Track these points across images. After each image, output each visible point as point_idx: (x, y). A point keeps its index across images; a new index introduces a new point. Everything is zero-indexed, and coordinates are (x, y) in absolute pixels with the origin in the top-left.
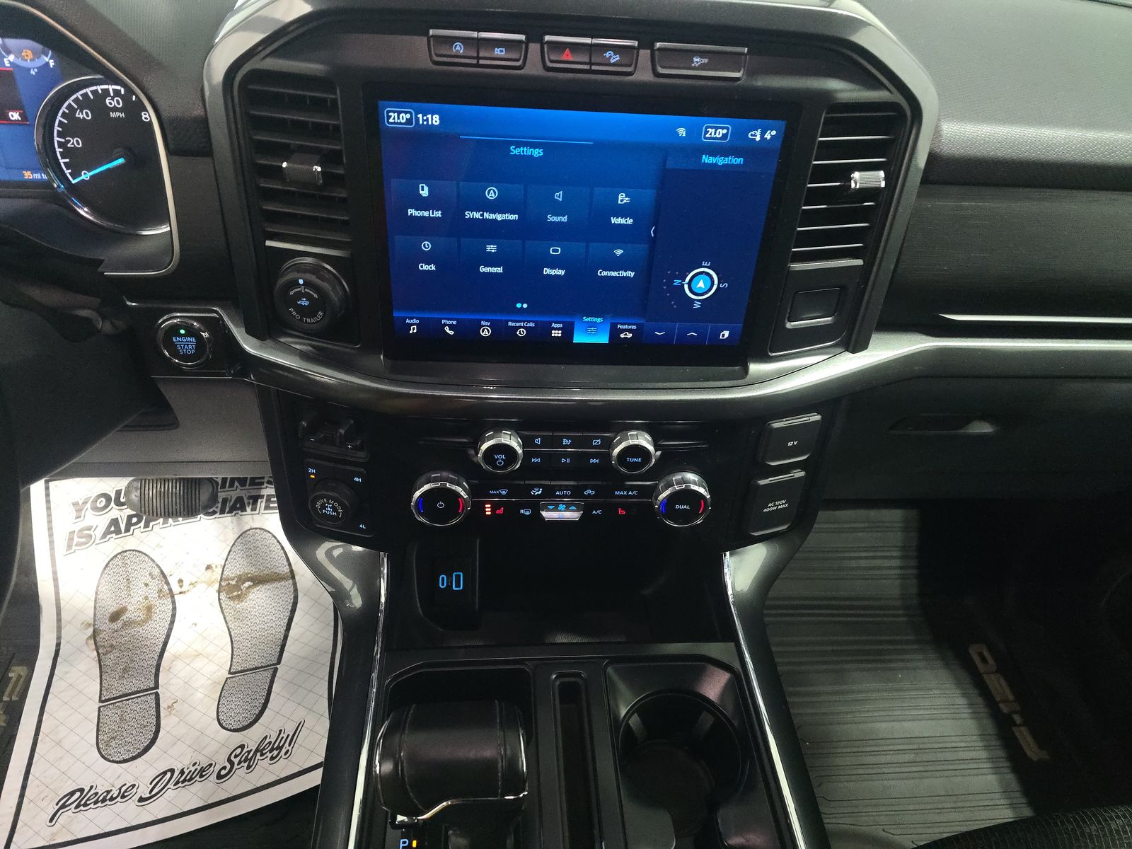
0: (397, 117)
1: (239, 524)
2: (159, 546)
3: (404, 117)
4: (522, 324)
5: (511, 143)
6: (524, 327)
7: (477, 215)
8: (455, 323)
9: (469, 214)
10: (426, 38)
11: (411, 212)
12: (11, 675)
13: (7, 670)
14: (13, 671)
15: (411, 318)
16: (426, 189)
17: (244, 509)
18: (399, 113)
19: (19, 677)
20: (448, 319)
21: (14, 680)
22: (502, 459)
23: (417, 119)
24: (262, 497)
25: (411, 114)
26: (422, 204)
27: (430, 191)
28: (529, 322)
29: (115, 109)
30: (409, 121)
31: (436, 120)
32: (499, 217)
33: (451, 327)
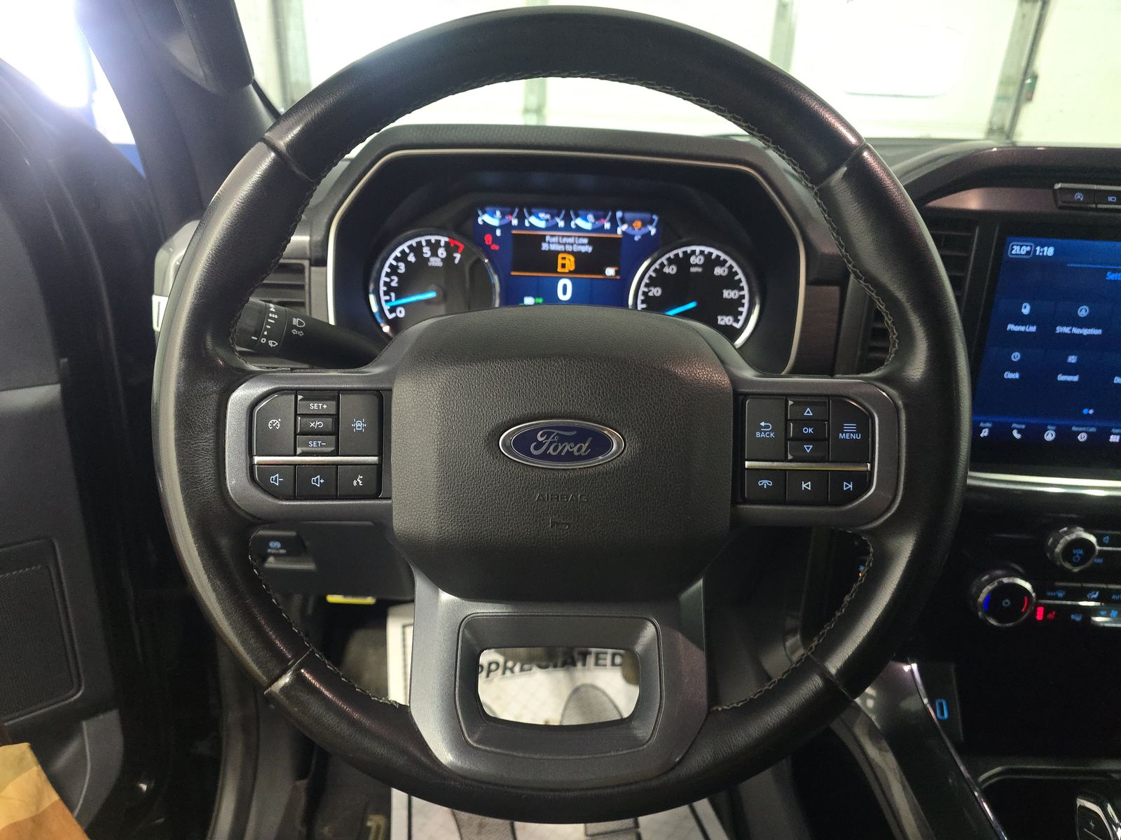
0: (1019, 250)
1: (572, 679)
2: (498, 698)
3: (1025, 249)
4: (1084, 429)
5: (1109, 270)
6: (1086, 432)
7: (1066, 330)
8: (1023, 427)
9: (1059, 329)
10: (1050, 191)
11: (1011, 327)
12: (369, 824)
13: (364, 820)
14: (370, 820)
15: (985, 422)
16: (1028, 307)
17: (574, 664)
18: (1021, 246)
19: (378, 827)
20: (1018, 423)
21: (373, 830)
22: (1080, 555)
23: (1035, 251)
24: (590, 653)
25: (1031, 246)
26: (1022, 320)
27: (1031, 310)
28: (1091, 426)
29: (696, 265)
30: (1028, 253)
31: (1050, 251)
32: (1085, 332)
33: (1020, 431)
